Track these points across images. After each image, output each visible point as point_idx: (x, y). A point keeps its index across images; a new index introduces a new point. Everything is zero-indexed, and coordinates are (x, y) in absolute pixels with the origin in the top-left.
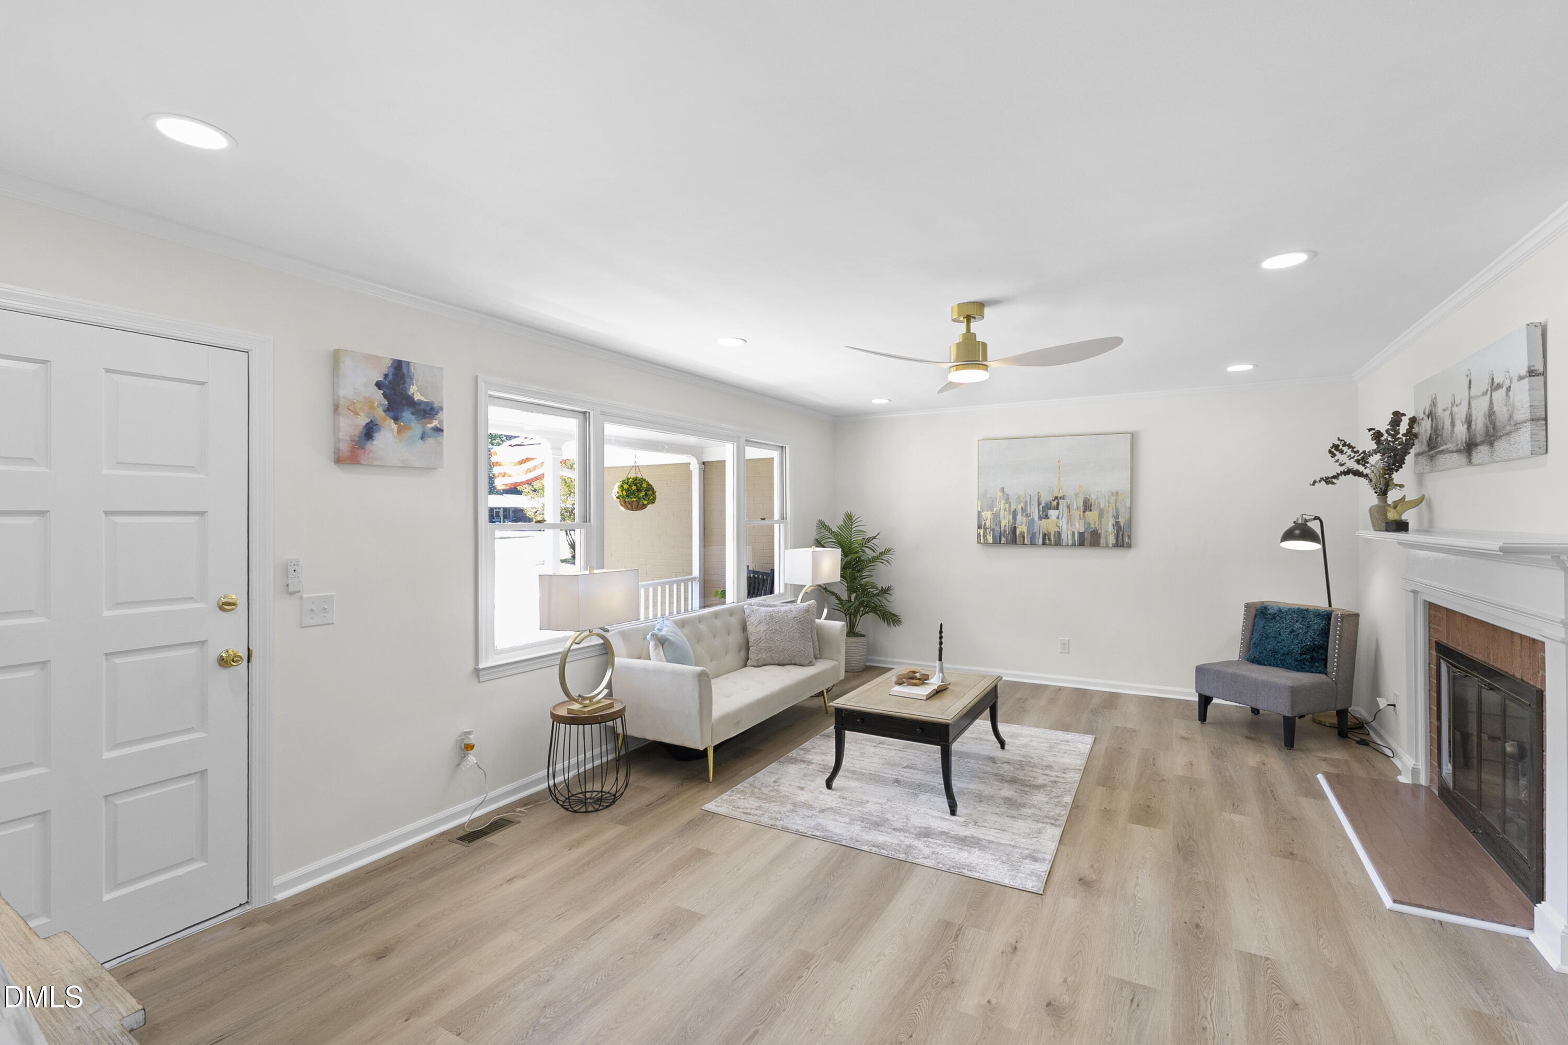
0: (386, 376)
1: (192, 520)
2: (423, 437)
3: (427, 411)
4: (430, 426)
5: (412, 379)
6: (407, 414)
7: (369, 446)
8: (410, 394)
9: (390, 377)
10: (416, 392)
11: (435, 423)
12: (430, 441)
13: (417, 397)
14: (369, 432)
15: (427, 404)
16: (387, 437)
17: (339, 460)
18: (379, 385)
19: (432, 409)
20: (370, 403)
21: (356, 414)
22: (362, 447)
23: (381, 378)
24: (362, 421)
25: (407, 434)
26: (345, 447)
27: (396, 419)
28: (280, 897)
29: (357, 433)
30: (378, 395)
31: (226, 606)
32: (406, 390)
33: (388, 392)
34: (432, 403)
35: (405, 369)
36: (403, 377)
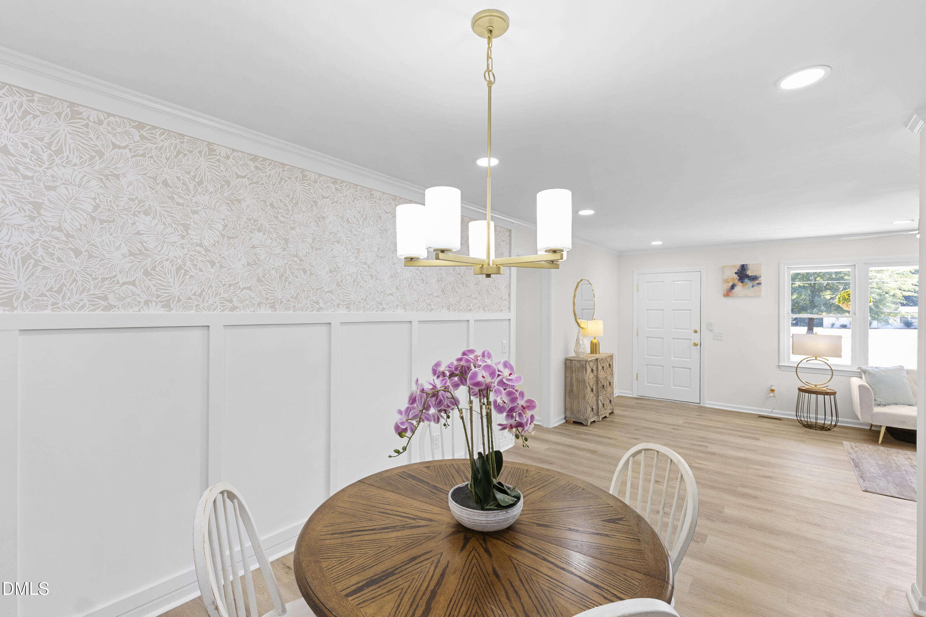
0: (738, 270)
1: (689, 311)
2: (753, 287)
3: (754, 278)
4: (755, 283)
5: (748, 269)
6: (746, 280)
7: (733, 291)
8: (747, 274)
9: (740, 270)
10: (750, 273)
11: (757, 282)
12: (756, 288)
13: (750, 275)
14: (733, 287)
15: (754, 276)
16: (739, 288)
17: (724, 296)
18: (736, 273)
19: (756, 277)
20: (733, 279)
21: (728, 282)
22: (731, 292)
23: (737, 271)
24: (731, 284)
25: (746, 286)
26: (725, 292)
27: (742, 282)
28: (707, 406)
29: (729, 288)
30: (736, 276)
31: (696, 332)
32: (746, 273)
33: (740, 275)
34: (757, 275)
35: (745, 267)
36: (745, 269)
